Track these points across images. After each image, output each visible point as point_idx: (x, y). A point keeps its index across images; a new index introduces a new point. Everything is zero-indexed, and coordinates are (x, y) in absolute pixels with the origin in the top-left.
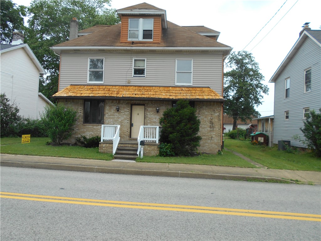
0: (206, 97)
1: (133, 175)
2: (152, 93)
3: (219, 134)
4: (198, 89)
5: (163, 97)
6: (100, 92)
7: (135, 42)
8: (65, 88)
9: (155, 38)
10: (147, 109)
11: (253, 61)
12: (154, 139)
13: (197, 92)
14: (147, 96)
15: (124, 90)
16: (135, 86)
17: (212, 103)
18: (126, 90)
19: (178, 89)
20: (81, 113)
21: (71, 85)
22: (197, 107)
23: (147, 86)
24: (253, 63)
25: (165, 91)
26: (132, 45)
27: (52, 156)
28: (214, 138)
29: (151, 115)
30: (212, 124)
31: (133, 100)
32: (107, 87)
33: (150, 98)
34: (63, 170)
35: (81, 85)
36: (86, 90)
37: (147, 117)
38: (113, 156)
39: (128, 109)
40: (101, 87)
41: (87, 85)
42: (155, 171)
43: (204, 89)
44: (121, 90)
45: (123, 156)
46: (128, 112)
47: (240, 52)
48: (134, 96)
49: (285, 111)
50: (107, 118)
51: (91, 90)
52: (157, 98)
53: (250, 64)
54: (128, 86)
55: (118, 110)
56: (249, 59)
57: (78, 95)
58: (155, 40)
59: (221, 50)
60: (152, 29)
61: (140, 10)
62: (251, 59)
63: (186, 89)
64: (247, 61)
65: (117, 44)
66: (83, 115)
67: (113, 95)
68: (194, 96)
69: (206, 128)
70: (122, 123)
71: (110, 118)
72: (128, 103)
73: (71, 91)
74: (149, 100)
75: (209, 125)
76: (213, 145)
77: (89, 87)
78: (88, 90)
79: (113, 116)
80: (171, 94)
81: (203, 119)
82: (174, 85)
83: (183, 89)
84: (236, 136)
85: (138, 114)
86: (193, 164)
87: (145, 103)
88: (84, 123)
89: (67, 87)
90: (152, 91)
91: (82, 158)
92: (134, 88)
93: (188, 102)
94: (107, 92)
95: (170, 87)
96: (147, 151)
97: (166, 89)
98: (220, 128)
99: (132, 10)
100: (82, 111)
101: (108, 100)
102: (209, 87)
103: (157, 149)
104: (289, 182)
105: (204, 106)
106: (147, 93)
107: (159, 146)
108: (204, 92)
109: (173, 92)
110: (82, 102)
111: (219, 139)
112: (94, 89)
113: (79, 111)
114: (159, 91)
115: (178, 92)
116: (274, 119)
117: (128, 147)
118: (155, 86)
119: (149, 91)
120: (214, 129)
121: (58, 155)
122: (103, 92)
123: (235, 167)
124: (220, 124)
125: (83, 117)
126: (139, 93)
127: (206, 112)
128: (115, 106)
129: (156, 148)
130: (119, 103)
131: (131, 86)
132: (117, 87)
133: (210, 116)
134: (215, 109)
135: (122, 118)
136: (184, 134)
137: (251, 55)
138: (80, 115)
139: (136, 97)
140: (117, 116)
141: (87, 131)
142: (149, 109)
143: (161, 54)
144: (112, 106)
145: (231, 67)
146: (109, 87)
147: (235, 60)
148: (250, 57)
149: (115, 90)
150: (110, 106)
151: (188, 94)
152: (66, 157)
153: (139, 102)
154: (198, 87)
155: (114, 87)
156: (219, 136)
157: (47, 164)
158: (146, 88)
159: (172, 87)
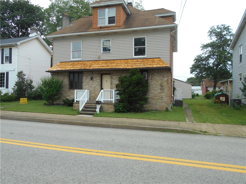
0: (155, 66)
1: (79, 125)
2: (114, 65)
3: (168, 94)
4: (151, 60)
5: (122, 67)
6: (78, 66)
7: (102, 27)
8: (56, 64)
9: (117, 22)
10: (113, 77)
11: (231, 32)
12: (111, 100)
13: (149, 62)
14: (111, 67)
15: (95, 64)
16: (104, 60)
17: (162, 70)
18: (96, 64)
19: (135, 60)
20: (67, 82)
21: (60, 62)
22: (150, 74)
23: (112, 60)
24: (230, 34)
25: (125, 63)
26: (101, 30)
27: (38, 113)
28: (164, 98)
29: (116, 81)
30: (162, 87)
31: (102, 71)
32: (84, 62)
33: (112, 69)
34: (35, 122)
35: (67, 62)
36: (70, 65)
37: (113, 83)
38: (79, 112)
39: (99, 78)
40: (80, 62)
41: (71, 62)
42: (95, 123)
43: (155, 60)
44: (93, 64)
45: (86, 112)
46: (99, 80)
47: (218, 26)
48: (101, 68)
49: (239, 74)
50: (84, 85)
51: (73, 65)
52: (117, 69)
53: (228, 35)
54: (98, 60)
55: (92, 79)
56: (227, 31)
57: (63, 69)
58: (117, 24)
59: (168, 27)
60: (115, 16)
61: (105, 2)
62: (229, 31)
63: (141, 60)
64: (225, 33)
65: (90, 30)
66: (68, 83)
67: (86, 68)
68: (146, 66)
69: (157, 90)
70: (95, 88)
71: (86, 85)
72: (98, 74)
73: (59, 67)
74: (113, 71)
75: (160, 87)
76: (163, 104)
77: (72, 63)
78: (71, 65)
79: (89, 83)
80: (129, 65)
81: (155, 83)
82: (132, 58)
83: (139, 60)
84: (211, 97)
85: (107, 81)
86: (132, 118)
87: (111, 73)
88: (69, 89)
89: (57, 64)
90: (115, 63)
91: (56, 114)
92: (103, 62)
93: (139, 70)
94: (83, 66)
95: (129, 59)
96: (106, 109)
97: (126, 61)
98: (168, 90)
99: (99, 3)
100: (68, 81)
101: (85, 71)
102: (159, 58)
103: (114, 107)
104: (197, 133)
105: (155, 73)
106: (111, 65)
107: (114, 105)
108: (154, 62)
109: (130, 63)
110: (67, 74)
111: (168, 99)
112: (75, 64)
113: (66, 81)
114: (120, 63)
115: (134, 63)
116: (233, 81)
117: (93, 105)
118: (118, 60)
119: (113, 63)
120: (164, 91)
121: (42, 112)
122: (80, 66)
123: (165, 121)
124: (168, 87)
125: (69, 85)
126: (105, 65)
127: (157, 77)
128: (90, 76)
129: (112, 106)
130: (92, 73)
131: (101, 60)
132: (91, 62)
133: (161, 80)
134: (164, 75)
135: (95, 85)
136: (132, 95)
137: (229, 28)
138: (67, 83)
139: (102, 69)
140: (91, 83)
141: (71, 95)
142: (114, 77)
143: (122, 34)
144: (88, 76)
145: (211, 39)
146: (85, 62)
147: (214, 33)
148: (228, 29)
149: (89, 64)
150: (86, 76)
151: (141, 64)
152: (46, 113)
153: (107, 72)
154: (150, 58)
155: (88, 62)
156: (168, 96)
157: (26, 118)
158: (111, 61)
159: (131, 59)
